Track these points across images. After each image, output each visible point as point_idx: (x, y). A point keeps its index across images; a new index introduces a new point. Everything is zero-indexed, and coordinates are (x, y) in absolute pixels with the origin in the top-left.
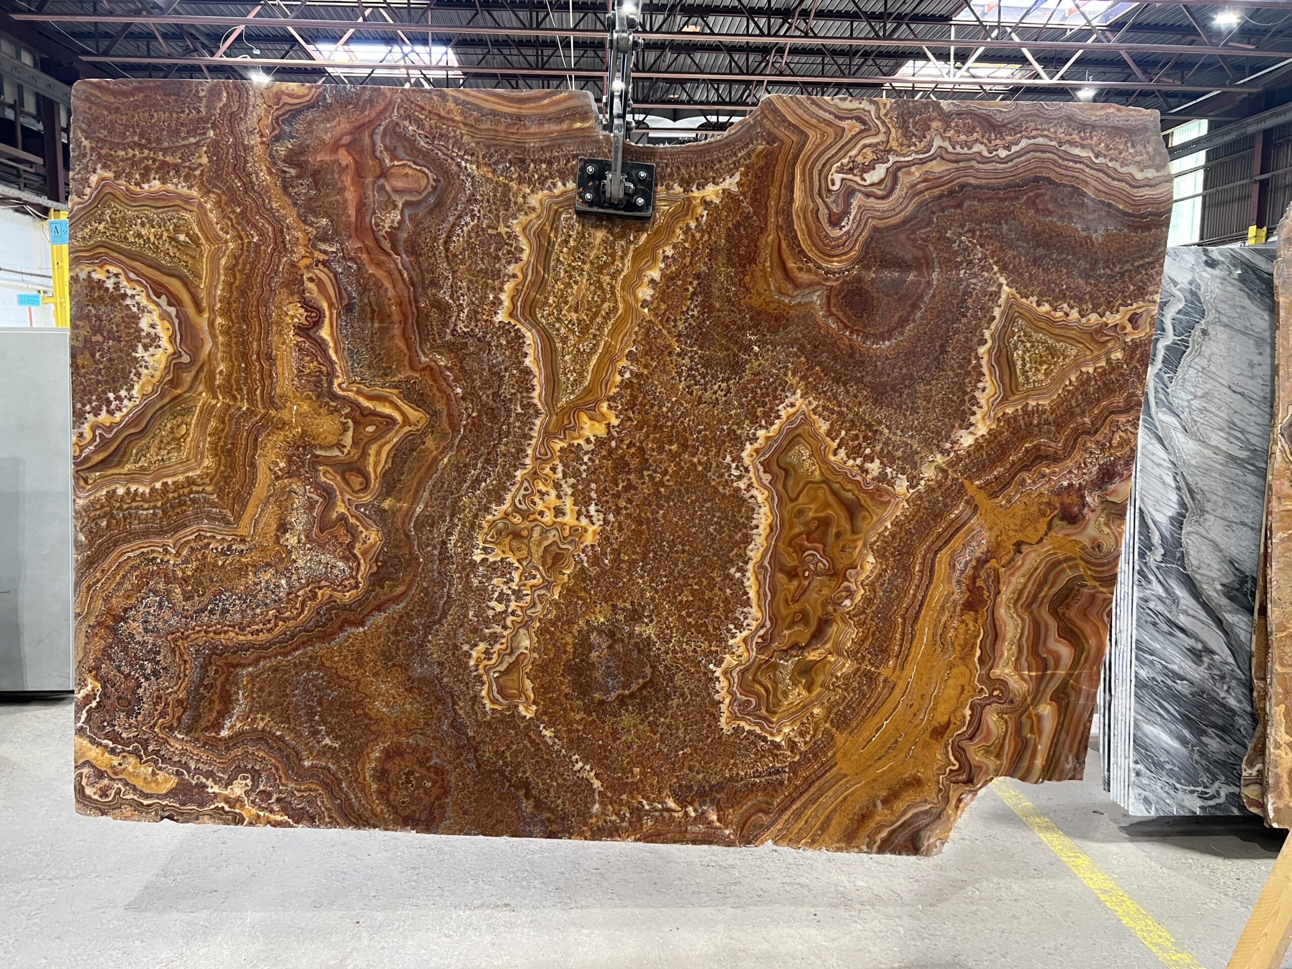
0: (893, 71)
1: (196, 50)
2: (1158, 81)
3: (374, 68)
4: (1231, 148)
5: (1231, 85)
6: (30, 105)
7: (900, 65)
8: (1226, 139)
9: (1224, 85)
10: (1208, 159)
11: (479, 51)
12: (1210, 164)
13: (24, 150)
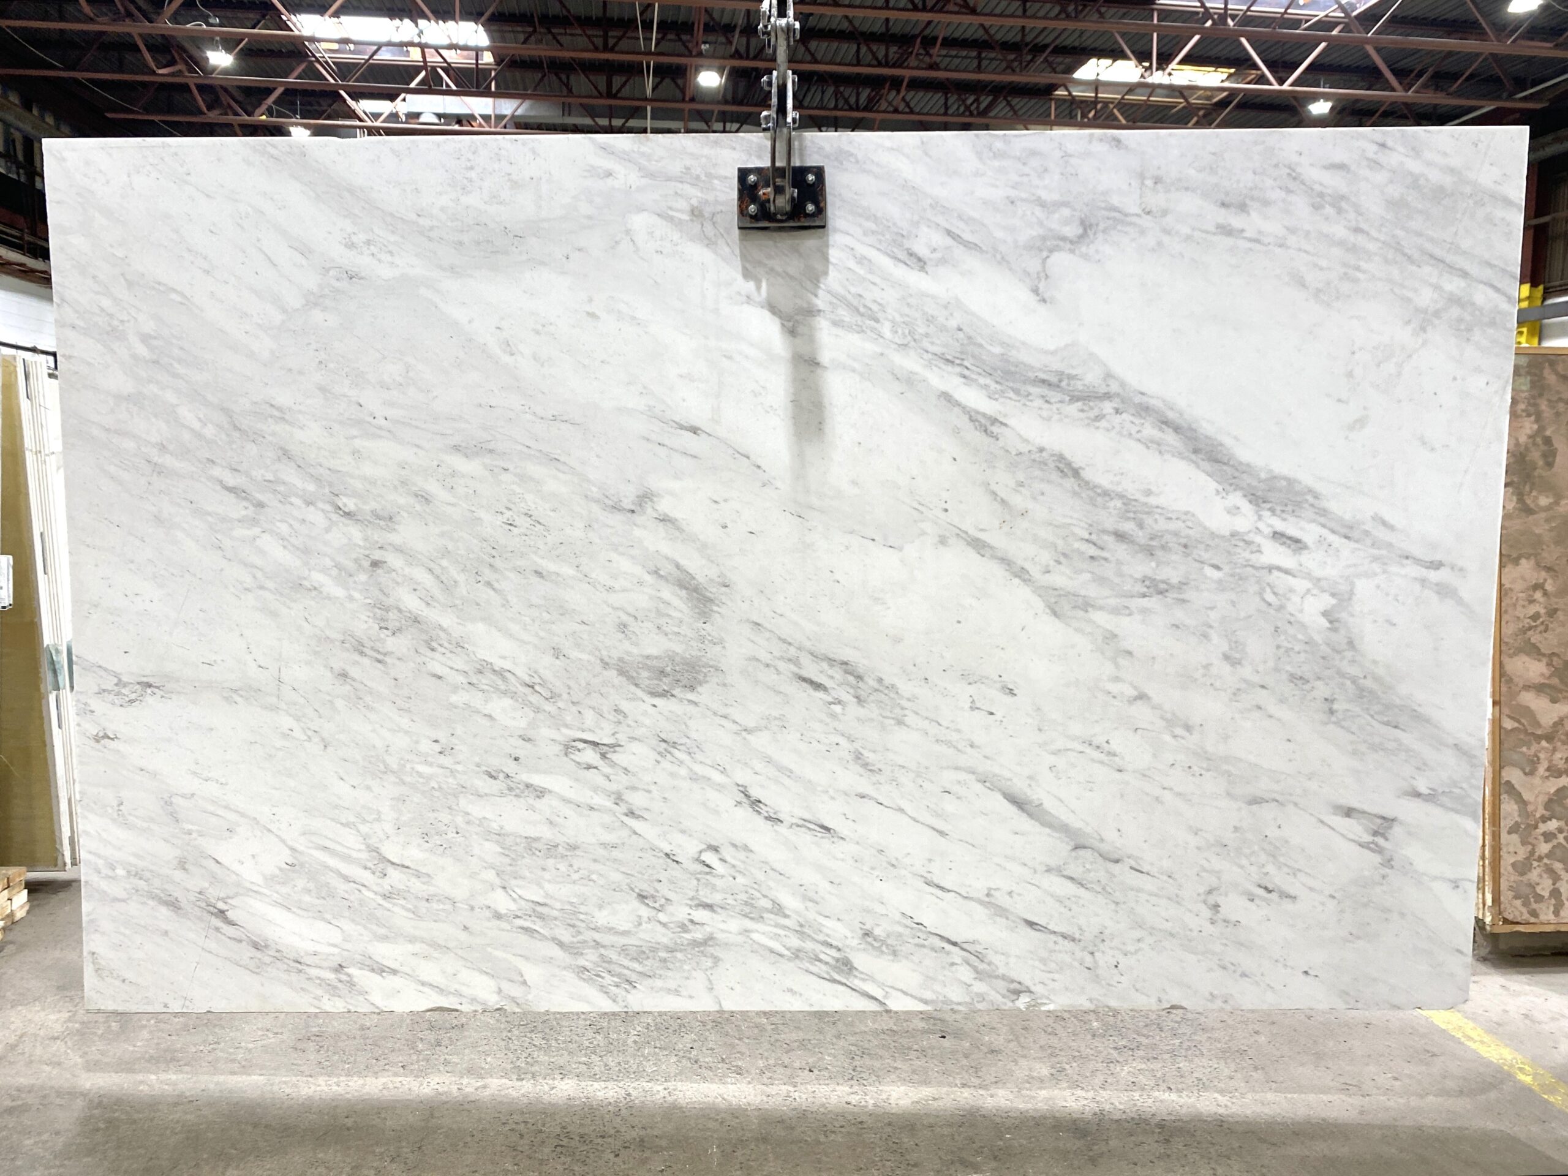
0: (1071, 68)
3: (380, 46)
9: (1498, 98)
11: (521, 29)
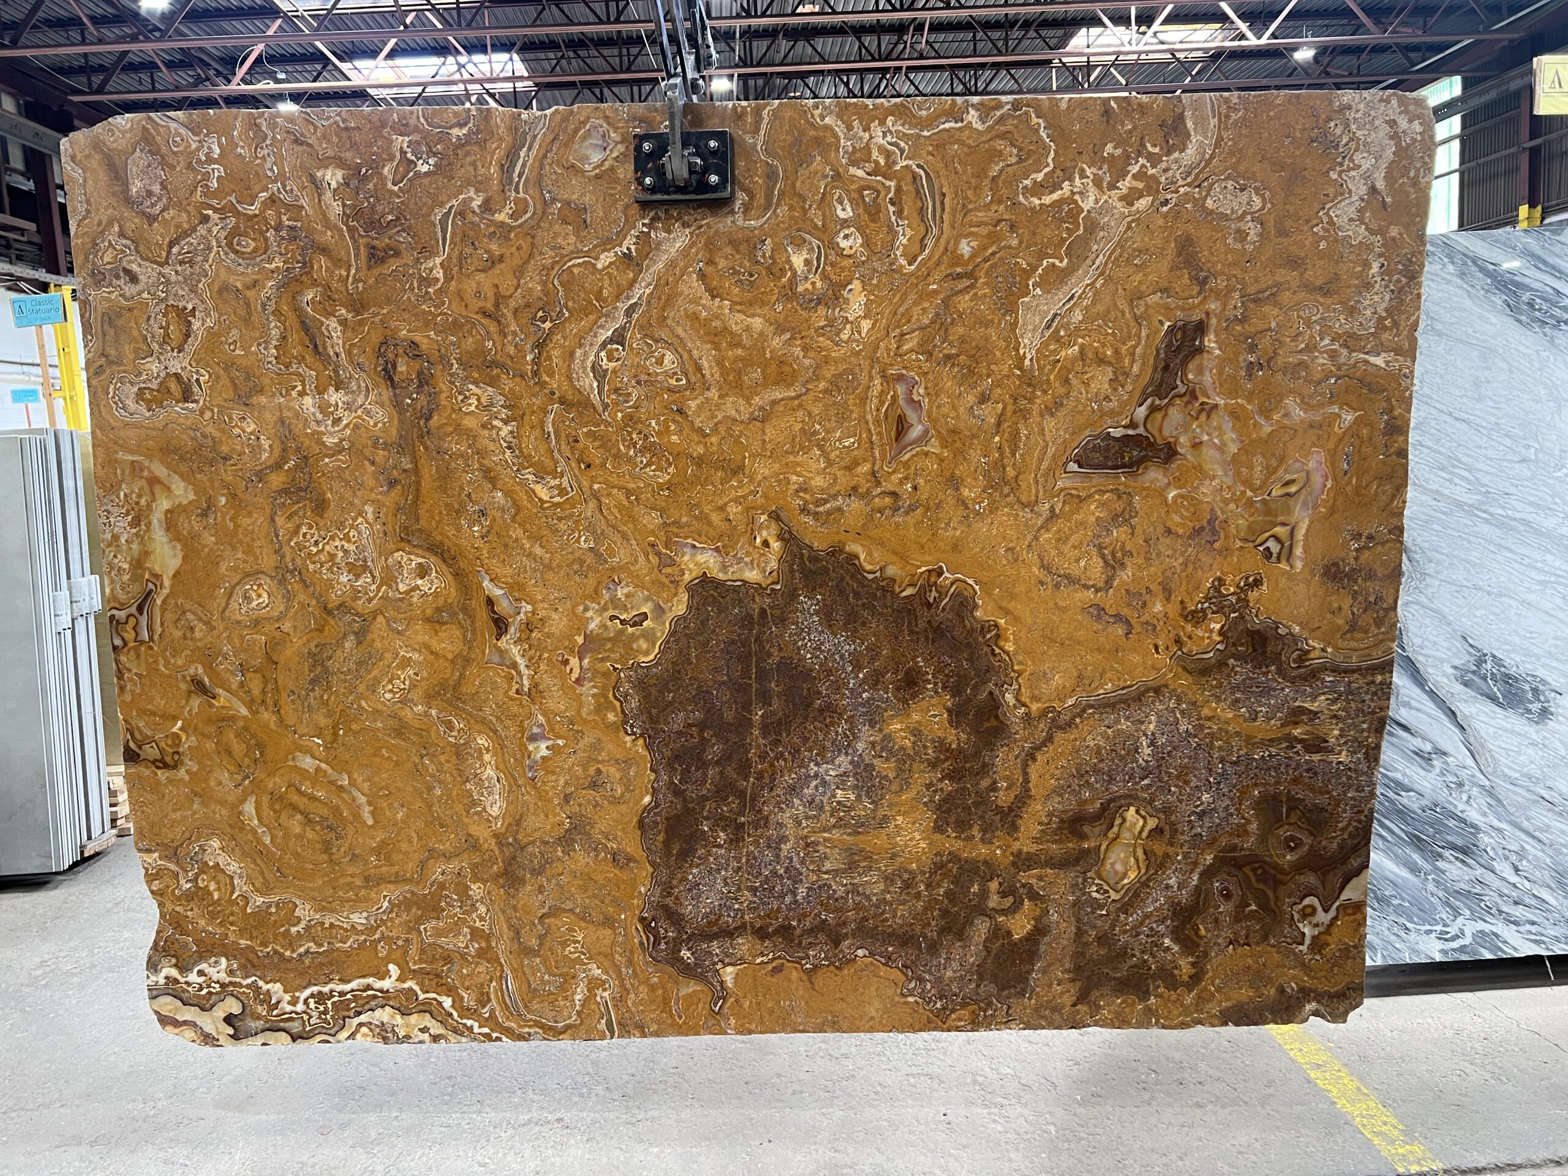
0: (1063, 42)
1: (207, 79)
2: (1394, 32)
3: (425, 85)
4: (1490, 110)
5: (1487, 30)
6: (17, 161)
7: (1072, 36)
8: (1485, 98)
9: (1476, 33)
10: (1464, 126)
11: (551, 55)
12: (1467, 131)
13: (12, 215)
